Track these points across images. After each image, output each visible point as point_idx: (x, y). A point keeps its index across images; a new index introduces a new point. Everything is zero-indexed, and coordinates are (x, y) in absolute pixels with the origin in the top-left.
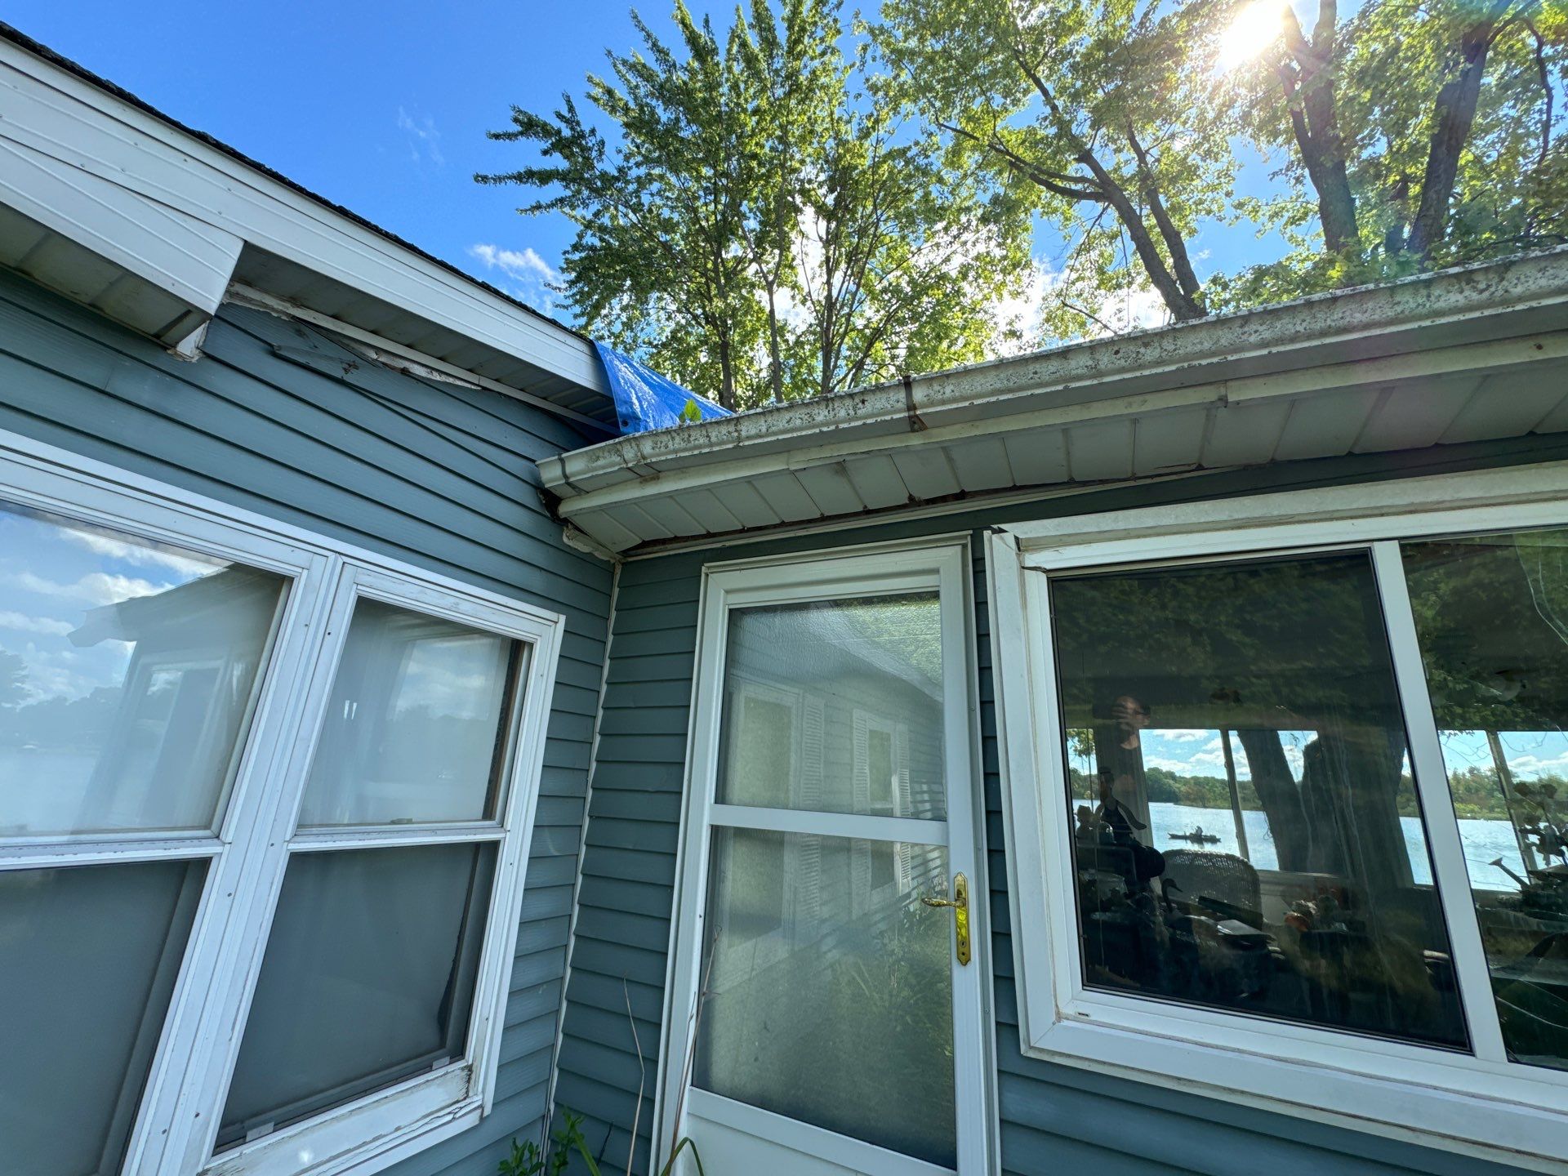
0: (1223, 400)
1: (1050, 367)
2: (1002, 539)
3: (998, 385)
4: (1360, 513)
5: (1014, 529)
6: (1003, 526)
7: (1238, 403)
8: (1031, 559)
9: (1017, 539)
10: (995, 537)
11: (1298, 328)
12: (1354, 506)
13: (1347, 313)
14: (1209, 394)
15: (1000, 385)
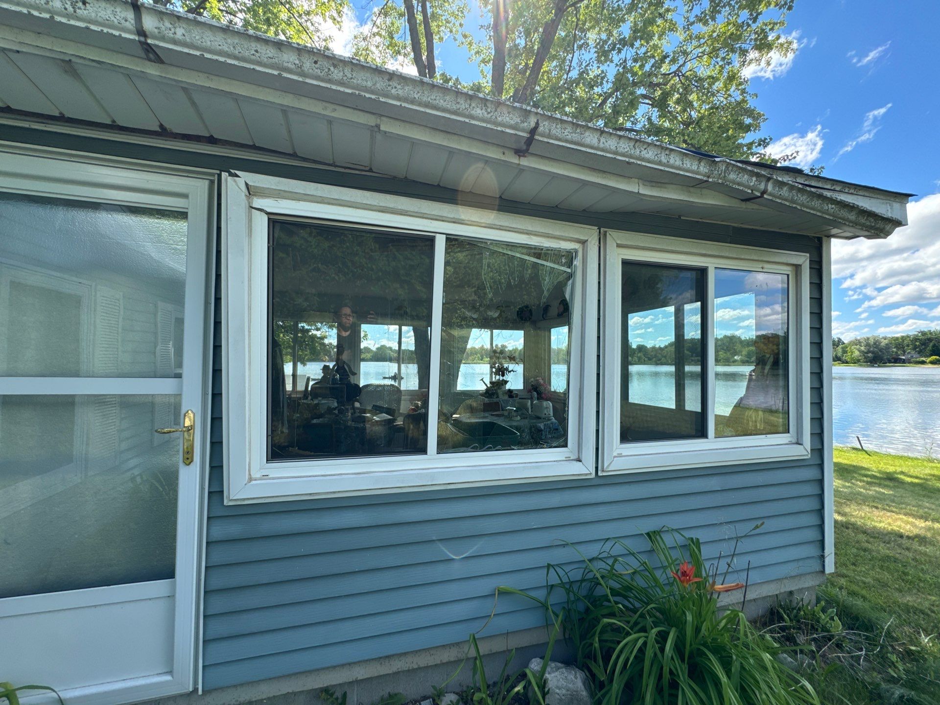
0: (378, 126)
1: (268, 51)
2: (235, 181)
3: (225, 48)
4: (435, 217)
5: (246, 177)
6: (238, 172)
7: (385, 132)
8: (258, 202)
9: (247, 184)
10: (230, 178)
11: (416, 96)
12: (433, 213)
13: (438, 98)
14: (371, 120)
15: (227, 49)
